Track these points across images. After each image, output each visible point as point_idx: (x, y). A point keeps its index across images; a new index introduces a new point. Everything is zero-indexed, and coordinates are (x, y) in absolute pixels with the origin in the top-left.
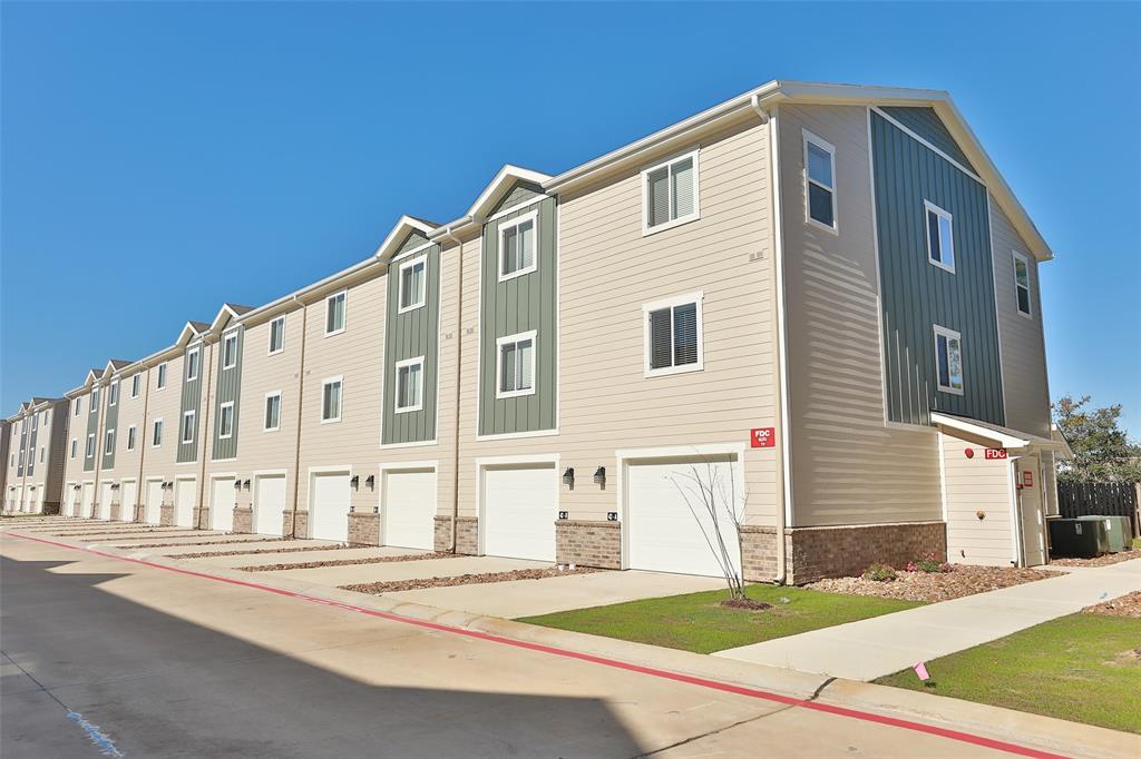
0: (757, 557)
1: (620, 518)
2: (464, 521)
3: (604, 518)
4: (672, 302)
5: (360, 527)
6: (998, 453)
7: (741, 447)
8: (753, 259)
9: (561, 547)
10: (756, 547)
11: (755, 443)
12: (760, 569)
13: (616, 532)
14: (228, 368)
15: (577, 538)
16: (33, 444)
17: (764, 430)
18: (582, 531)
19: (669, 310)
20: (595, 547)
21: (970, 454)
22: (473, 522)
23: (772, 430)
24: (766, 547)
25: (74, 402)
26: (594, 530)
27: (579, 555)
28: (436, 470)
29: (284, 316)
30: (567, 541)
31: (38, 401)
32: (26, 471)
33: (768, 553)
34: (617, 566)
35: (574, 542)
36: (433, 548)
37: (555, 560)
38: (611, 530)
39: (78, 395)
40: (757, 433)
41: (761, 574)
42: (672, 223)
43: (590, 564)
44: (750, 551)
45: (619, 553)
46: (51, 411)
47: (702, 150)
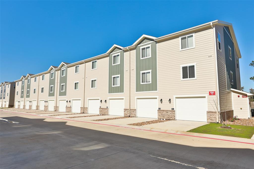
0: (211, 117)
1: (175, 109)
2: (132, 110)
3: (171, 109)
4: (188, 65)
5: (102, 111)
6: (245, 96)
7: (207, 95)
8: (209, 57)
9: (159, 115)
10: (211, 115)
11: (210, 94)
12: (212, 120)
13: (174, 112)
14: (63, 76)
15: (164, 114)
16: (5, 92)
17: (213, 92)
18: (165, 112)
19: (187, 67)
20: (168, 115)
21: (239, 96)
22: (135, 110)
23: (215, 92)
24: (213, 116)
25: (17, 83)
26: (168, 112)
27: (164, 117)
28: (124, 99)
29: (79, 65)
30: (161, 114)
31: (6, 82)
32: (3, 98)
33: (214, 117)
34: (174, 119)
35: (163, 114)
36: (124, 115)
37: (158, 118)
38: (172, 112)
39: (18, 81)
40: (211, 92)
41: (212, 121)
42: (187, 49)
43: (167, 119)
44: (209, 116)
45: (175, 117)
46: (10, 85)
47: (195, 34)
